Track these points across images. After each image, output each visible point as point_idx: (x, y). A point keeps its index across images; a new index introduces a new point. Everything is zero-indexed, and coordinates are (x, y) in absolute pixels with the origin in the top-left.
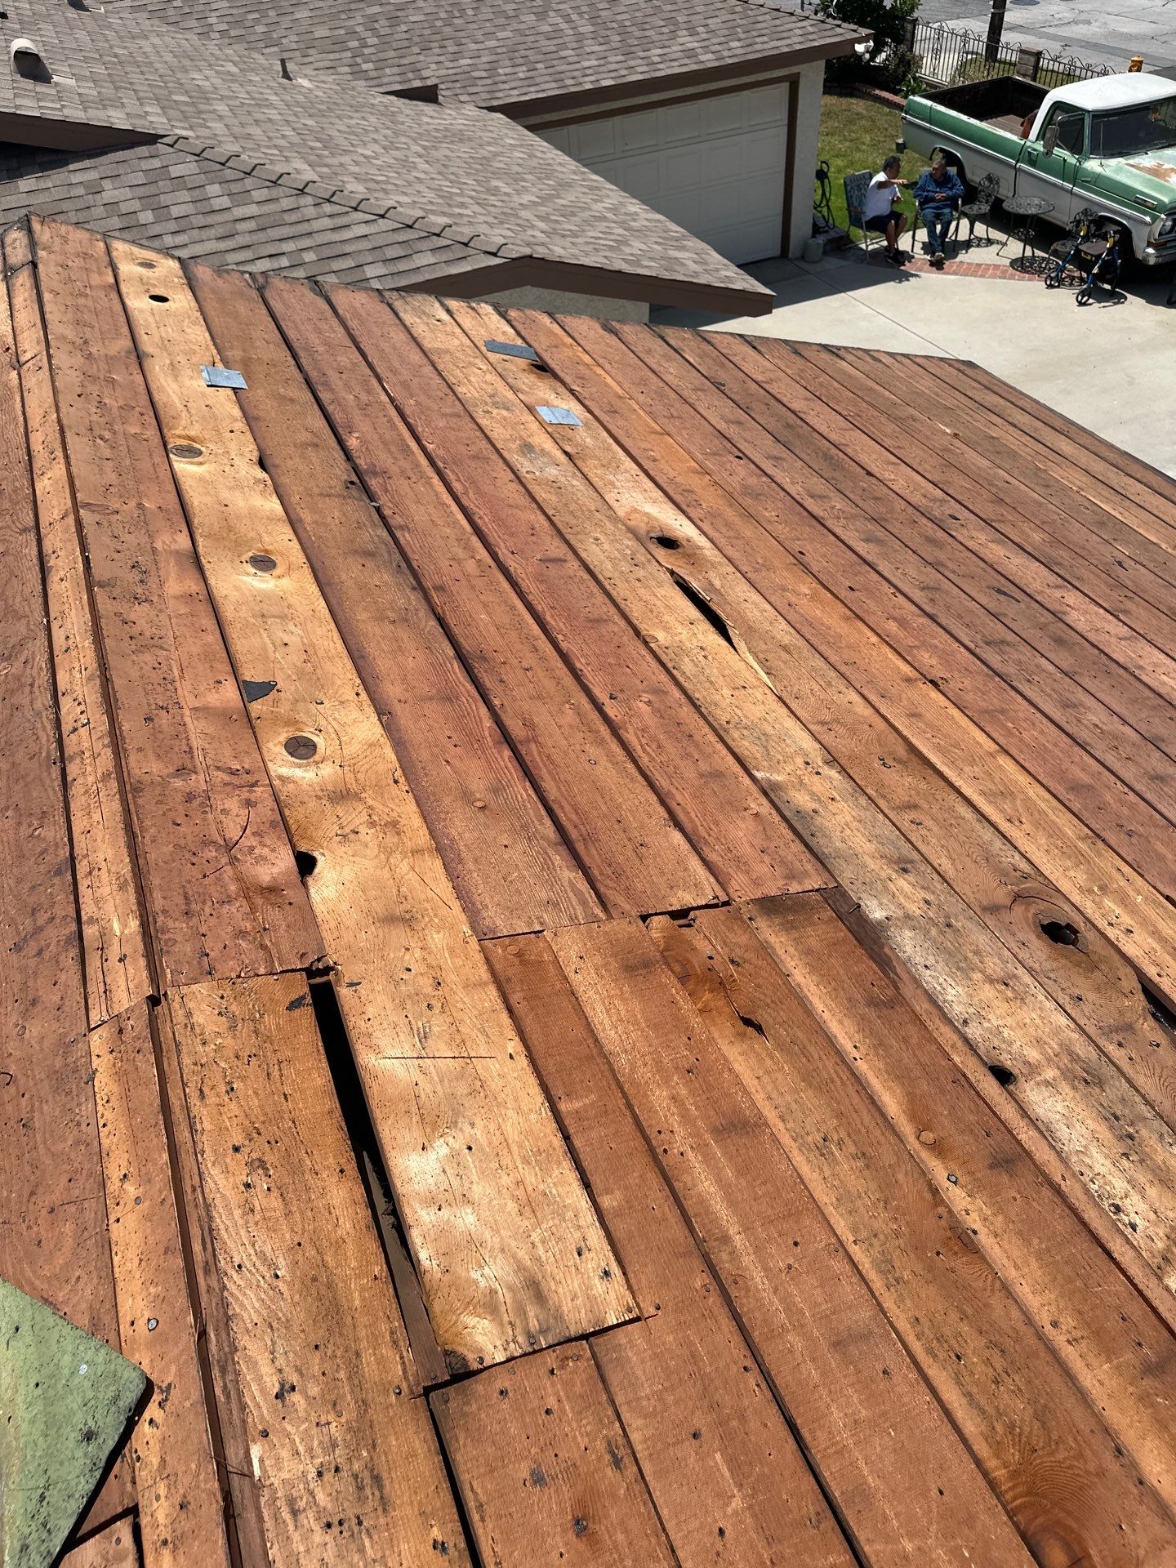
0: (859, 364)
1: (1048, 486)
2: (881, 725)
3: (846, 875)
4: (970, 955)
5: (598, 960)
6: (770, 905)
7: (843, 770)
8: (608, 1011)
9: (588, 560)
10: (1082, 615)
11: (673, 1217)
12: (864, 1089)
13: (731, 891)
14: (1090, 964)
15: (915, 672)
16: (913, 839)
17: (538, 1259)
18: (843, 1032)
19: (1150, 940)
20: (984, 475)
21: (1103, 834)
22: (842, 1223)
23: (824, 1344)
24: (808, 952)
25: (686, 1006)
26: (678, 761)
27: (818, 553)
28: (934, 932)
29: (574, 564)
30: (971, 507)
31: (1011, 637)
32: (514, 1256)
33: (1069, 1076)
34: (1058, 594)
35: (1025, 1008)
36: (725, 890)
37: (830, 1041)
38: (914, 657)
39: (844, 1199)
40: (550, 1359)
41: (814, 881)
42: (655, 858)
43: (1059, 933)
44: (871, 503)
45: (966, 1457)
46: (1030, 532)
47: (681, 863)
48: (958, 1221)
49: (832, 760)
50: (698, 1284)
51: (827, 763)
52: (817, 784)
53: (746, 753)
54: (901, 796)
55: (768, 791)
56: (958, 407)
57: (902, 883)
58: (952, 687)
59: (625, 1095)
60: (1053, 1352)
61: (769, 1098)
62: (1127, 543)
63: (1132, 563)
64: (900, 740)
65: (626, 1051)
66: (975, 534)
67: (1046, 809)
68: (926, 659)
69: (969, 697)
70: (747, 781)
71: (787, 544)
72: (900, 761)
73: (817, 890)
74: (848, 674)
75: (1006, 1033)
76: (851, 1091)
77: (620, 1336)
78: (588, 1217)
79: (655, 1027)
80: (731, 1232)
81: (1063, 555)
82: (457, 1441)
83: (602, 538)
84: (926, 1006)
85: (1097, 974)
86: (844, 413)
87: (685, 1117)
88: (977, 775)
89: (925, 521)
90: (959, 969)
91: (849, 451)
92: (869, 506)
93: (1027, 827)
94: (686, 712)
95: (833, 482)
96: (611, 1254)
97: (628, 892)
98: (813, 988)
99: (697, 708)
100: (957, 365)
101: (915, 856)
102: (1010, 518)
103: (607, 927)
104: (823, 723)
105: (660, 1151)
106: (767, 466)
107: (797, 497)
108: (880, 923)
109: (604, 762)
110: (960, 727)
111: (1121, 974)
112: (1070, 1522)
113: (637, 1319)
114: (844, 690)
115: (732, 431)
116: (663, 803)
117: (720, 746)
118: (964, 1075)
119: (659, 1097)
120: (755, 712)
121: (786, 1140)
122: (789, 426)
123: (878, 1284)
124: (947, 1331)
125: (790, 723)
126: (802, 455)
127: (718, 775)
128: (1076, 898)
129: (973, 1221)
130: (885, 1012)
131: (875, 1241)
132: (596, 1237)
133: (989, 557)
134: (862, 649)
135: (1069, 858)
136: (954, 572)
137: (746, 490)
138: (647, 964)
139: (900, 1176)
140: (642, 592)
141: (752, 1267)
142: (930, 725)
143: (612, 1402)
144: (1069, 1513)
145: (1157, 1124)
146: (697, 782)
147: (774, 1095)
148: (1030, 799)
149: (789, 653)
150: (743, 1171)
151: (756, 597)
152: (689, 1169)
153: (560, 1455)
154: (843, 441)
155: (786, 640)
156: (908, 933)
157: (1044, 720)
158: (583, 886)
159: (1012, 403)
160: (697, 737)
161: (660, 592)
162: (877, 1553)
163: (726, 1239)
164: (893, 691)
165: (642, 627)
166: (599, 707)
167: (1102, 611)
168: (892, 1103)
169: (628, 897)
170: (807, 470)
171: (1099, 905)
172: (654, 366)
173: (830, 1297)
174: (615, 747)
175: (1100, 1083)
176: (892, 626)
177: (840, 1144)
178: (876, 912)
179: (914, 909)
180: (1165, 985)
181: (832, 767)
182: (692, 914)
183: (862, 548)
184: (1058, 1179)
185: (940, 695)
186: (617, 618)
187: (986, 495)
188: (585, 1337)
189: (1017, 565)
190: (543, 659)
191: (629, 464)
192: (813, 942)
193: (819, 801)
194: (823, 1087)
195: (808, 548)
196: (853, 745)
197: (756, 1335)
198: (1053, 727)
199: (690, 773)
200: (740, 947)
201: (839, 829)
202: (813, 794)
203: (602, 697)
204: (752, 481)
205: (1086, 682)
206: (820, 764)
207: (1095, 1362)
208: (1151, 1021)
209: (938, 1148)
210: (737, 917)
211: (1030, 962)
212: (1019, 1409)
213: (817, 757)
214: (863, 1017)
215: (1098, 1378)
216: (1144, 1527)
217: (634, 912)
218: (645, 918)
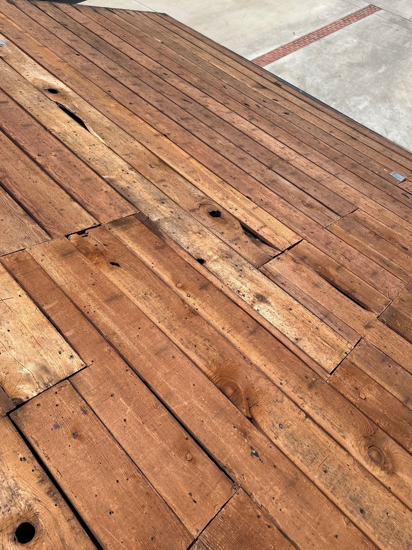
0: (122, 15)
1: (197, 60)
2: (148, 153)
3: (143, 208)
4: (187, 226)
5: (50, 255)
6: (116, 223)
7: (137, 171)
8: (58, 272)
9: (18, 101)
10: (213, 106)
11: (94, 332)
12: (157, 275)
13: (100, 221)
14: (225, 222)
15: (158, 132)
16: (164, 192)
17: (44, 359)
18: (147, 259)
19: (243, 211)
20: (175, 57)
21: (226, 180)
22: (154, 318)
23: (152, 356)
24: (133, 236)
25: (89, 263)
26: (71, 176)
27: (116, 91)
28: (175, 221)
29: (12, 104)
30: (171, 70)
31: (190, 116)
32: (34, 361)
33: (222, 257)
34: (204, 99)
35: (206, 239)
36: (98, 220)
37: (144, 263)
38: (157, 127)
39: (154, 310)
40: (55, 389)
41: (132, 212)
42: (67, 213)
43: (215, 214)
44: (134, 70)
45: (201, 373)
46: (193, 78)
47: (79, 214)
48: (191, 307)
49: (132, 168)
50: (106, 350)
51: (130, 169)
52: (128, 177)
53: (99, 170)
54: (159, 177)
55: (109, 182)
56: (162, 31)
57: (162, 207)
58: (172, 136)
59: (69, 298)
60: (224, 336)
61: (124, 286)
62: (226, 79)
63: (228, 86)
64: (156, 158)
65: (67, 284)
66: (174, 80)
67: (207, 175)
68: (161, 127)
69: (178, 139)
70: (101, 180)
71: (103, 88)
72: (157, 165)
73: (133, 215)
74: (134, 135)
75: (201, 248)
76: (153, 277)
77: (80, 374)
78: (62, 340)
79: (78, 273)
80: (116, 331)
81: (205, 85)
82: (23, 425)
83: (23, 92)
84: (175, 245)
85: (228, 224)
86: (119, 35)
87: (94, 300)
88: (184, 166)
89: (155, 76)
90: (184, 231)
91: (123, 50)
92: (133, 71)
93: (202, 181)
94: (72, 157)
95: (118, 63)
96: (72, 350)
97: (59, 228)
98: (136, 248)
99: (76, 155)
100: (160, 15)
101: (166, 197)
102: (185, 73)
103: (52, 242)
104: (127, 155)
105: (86, 313)
106: (90, 58)
107: (104, 70)
108: (156, 222)
109: (40, 181)
110: (176, 150)
111: (235, 223)
112: (233, 381)
113: (86, 367)
114: (132, 141)
115: (73, 44)
116: (67, 193)
117: (87, 168)
118: (189, 264)
119: (83, 296)
120: (100, 154)
121: (132, 298)
122: (97, 41)
123: (168, 332)
124: (191, 340)
125: (114, 156)
126: (104, 53)
127: (88, 179)
128: (219, 202)
129: (196, 306)
130: (161, 250)
131: (166, 320)
132: (65, 346)
133: (179, 88)
134: (138, 125)
135: (216, 189)
136: (167, 94)
137: (83, 68)
138: (71, 252)
139: (172, 299)
140: (45, 112)
141: (125, 339)
142: (166, 151)
143: (81, 395)
144: (232, 378)
145: (249, 265)
146: (80, 183)
147: (126, 285)
148: (202, 172)
149: (110, 130)
150: (118, 311)
151: (93, 110)
152: (98, 316)
153: (64, 417)
154: (120, 47)
155: (108, 125)
156: (166, 223)
157: (204, 144)
158: (39, 229)
159: (182, 29)
160: (78, 166)
161: (53, 111)
162: (176, 409)
163: (114, 333)
164: (151, 140)
165: (47, 126)
166: (34, 160)
167: (220, 104)
168: (167, 278)
169: (59, 230)
170: (107, 59)
171: (226, 203)
172: (34, 18)
173: (152, 341)
174: (43, 174)
175: (231, 257)
176: (148, 116)
177: (151, 294)
178: (155, 219)
179: (167, 215)
180: (248, 224)
181: (132, 170)
182: (86, 232)
183: (133, 88)
184: (221, 288)
185: (168, 140)
186: (35, 123)
187: (176, 65)
188: (67, 378)
189: (190, 90)
190: (5, 143)
191: (30, 59)
192: (134, 233)
193: (129, 183)
194: (143, 278)
195: (112, 89)
196: (139, 161)
197: (129, 360)
198: (207, 146)
199: (77, 180)
200: (107, 239)
201: (138, 192)
202: (126, 181)
203: (35, 156)
204: (85, 64)
205: (216, 129)
206: (128, 170)
207: (236, 336)
208: (245, 235)
209: (183, 288)
210: (104, 229)
211: (206, 225)
212: (215, 355)
213: (126, 167)
214: (154, 253)
215: (237, 340)
216: (253, 376)
217: (63, 235)
218: (67, 236)
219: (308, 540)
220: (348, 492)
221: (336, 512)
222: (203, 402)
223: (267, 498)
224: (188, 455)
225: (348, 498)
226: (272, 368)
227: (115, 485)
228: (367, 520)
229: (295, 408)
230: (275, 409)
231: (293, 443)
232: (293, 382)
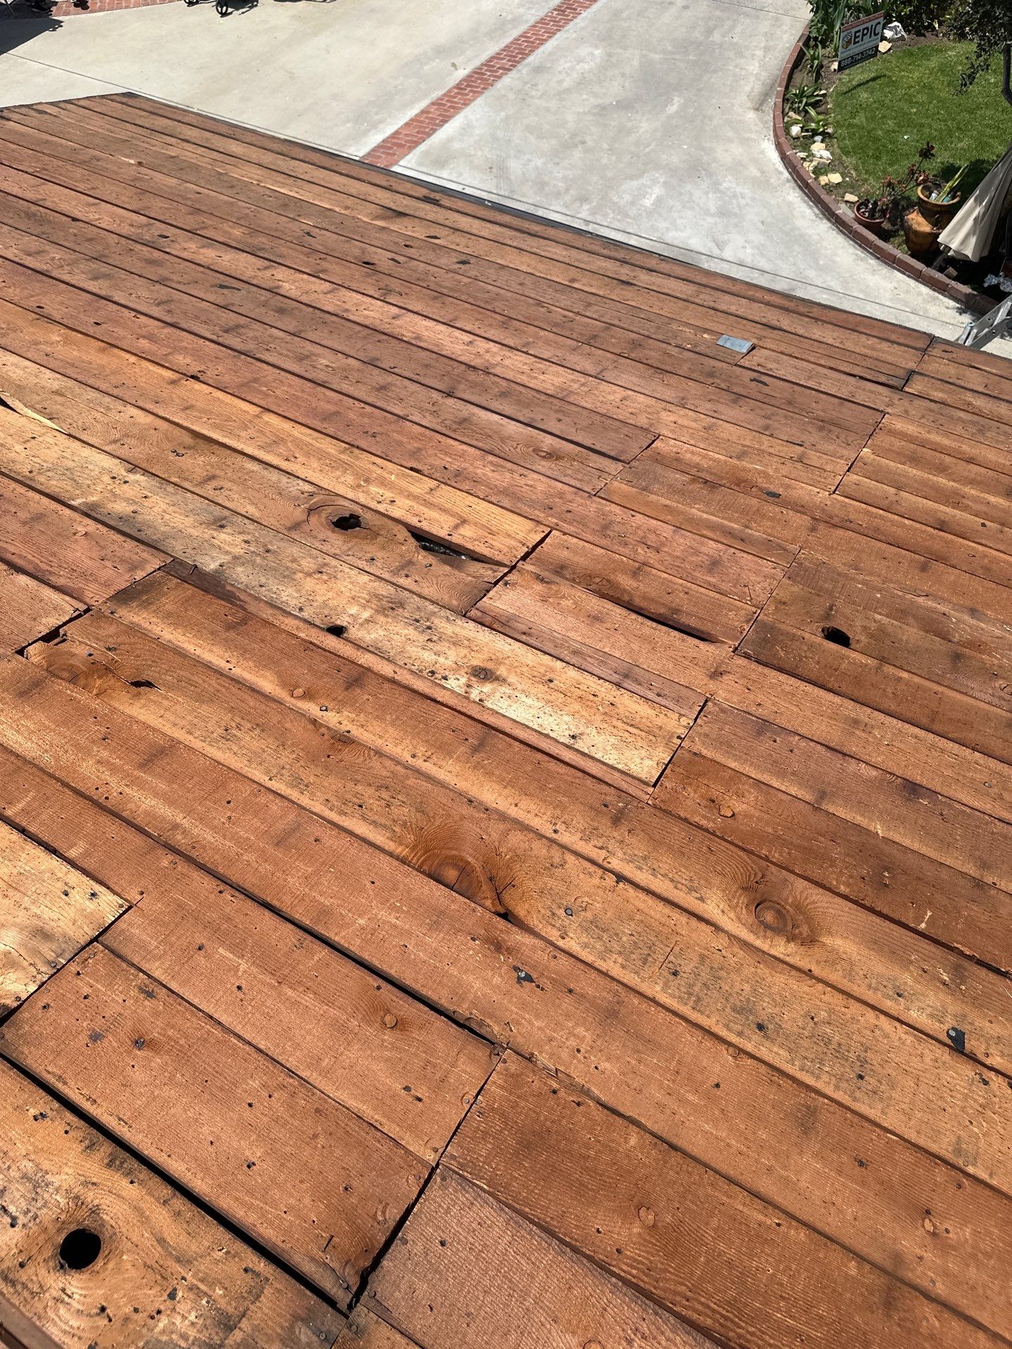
0: (27, 121)
1: (232, 187)
2: (164, 425)
3: (177, 548)
4: (289, 564)
6: (124, 596)
7: (146, 472)
8: (18, 732)
10: (290, 283)
11: (131, 835)
12: (243, 685)
13: (87, 600)
14: (374, 534)
15: (177, 374)
16: (220, 502)
17: (35, 915)
18: (215, 656)
19: (407, 502)
20: (177, 192)
21: (356, 443)
22: (257, 773)
23: (270, 849)
24: (169, 615)
25: (83, 697)
27: (54, 302)
28: (258, 560)
30: (175, 223)
31: (243, 320)
32: (15, 925)
33: (382, 611)
34: (268, 273)
35: (338, 582)
36: (81, 601)
37: (208, 666)
38: (170, 362)
39: (255, 758)
40: (73, 967)
41: (154, 563)
42: (9, 603)
43: (347, 523)
44: (87, 244)
45: (382, 856)
46: (231, 230)
47: (36, 597)
48: (335, 731)
49: (134, 467)
50: (165, 863)
51: (130, 471)
52: (127, 490)
53: (57, 490)
54: (200, 473)
55: (88, 512)
56: (133, 137)
57: (223, 537)
58: (210, 375)
59: (58, 780)
60: (418, 772)
61: (175, 725)
62: (309, 216)
63: (317, 230)
64: (184, 431)
65: (46, 751)
66: (186, 245)
67: (311, 441)
68: (181, 360)
69: (226, 378)
70: (67, 511)
71: (24, 303)
72: (189, 448)
73: (159, 569)
74: (121, 395)
75: (331, 603)
76: (234, 690)
77: (121, 924)
78: (62, 869)
79: (64, 723)
80: (178, 821)
81: (262, 240)
82: (23, 1053)
84: (270, 611)
85: (380, 539)
86: (30, 170)
87: (113, 769)
88: (252, 436)
89: (139, 247)
90: (284, 577)
91: (48, 204)
92: (86, 248)
93: (301, 459)
95: (44, 236)
96: (91, 882)
98: (182, 638)
100: (119, 99)
101: (226, 513)
102: (210, 222)
104: (115, 442)
105: (102, 800)
107: (16, 259)
108: (216, 571)
110: (227, 404)
111: (395, 531)
112: (454, 852)
113: (130, 908)
114: (122, 409)
117: (31, 494)
118: (311, 643)
119: (88, 767)
120: (52, 455)
121: (198, 744)
123: (294, 794)
124: (348, 796)
125: (87, 452)
126: (5, 221)
127: (39, 517)
128: (350, 495)
129: (345, 726)
130: (242, 629)
131: (284, 772)
132: (75, 877)
133: (203, 261)
134: (126, 370)
135: (337, 469)
136: (179, 283)
138: (37, 684)
139: (288, 725)
141: (202, 832)
142: (204, 411)
143: (133, 965)
144: (451, 849)
145: (443, 613)
146: (22, 530)
147: (178, 721)
148: (297, 438)
149: (62, 395)
150: (173, 778)
151: (12, 359)
152: (130, 800)
153: (106, 1015)
154: (40, 197)
155: (56, 385)
156: (240, 569)
157: (289, 376)
159: (179, 121)
160: (8, 494)
162: (344, 937)
163: (176, 826)
164: (164, 395)
167: (305, 276)
168: (267, 683)
170: (15, 233)
171: (367, 493)
173: (264, 821)
175: (402, 605)
176: (144, 343)
177: (238, 727)
178: (210, 565)
179: (238, 551)
180: (425, 526)
181: (135, 473)
182: (62, 631)
183: (93, 286)
184: (390, 674)
185: (203, 385)
187: (184, 209)
188: (96, 939)
189: (229, 260)
192: (169, 607)
193: (135, 503)
194: (212, 698)
195: (45, 301)
196: (147, 450)
197: (221, 870)
198: (296, 379)
199: (12, 525)
200: (111, 637)
201: (159, 517)
202: (127, 500)
205: (311, 336)
206: (125, 474)
207: (444, 763)
208: (423, 553)
209: (308, 695)
210: (100, 616)
211: (332, 551)
212: (404, 812)
213: (120, 469)
214: (226, 640)
215: (449, 771)
216: (495, 830)
217: (9, 651)
218: (21, 652)
219: (661, 1106)
220: (727, 1000)
221: (708, 1043)
222: (398, 910)
223: (565, 1055)
224: (387, 1018)
225: (728, 1010)
226: (533, 807)
227: (247, 1113)
228: (773, 1041)
229: (592, 868)
230: (551, 883)
231: (600, 938)
232: (580, 821)
